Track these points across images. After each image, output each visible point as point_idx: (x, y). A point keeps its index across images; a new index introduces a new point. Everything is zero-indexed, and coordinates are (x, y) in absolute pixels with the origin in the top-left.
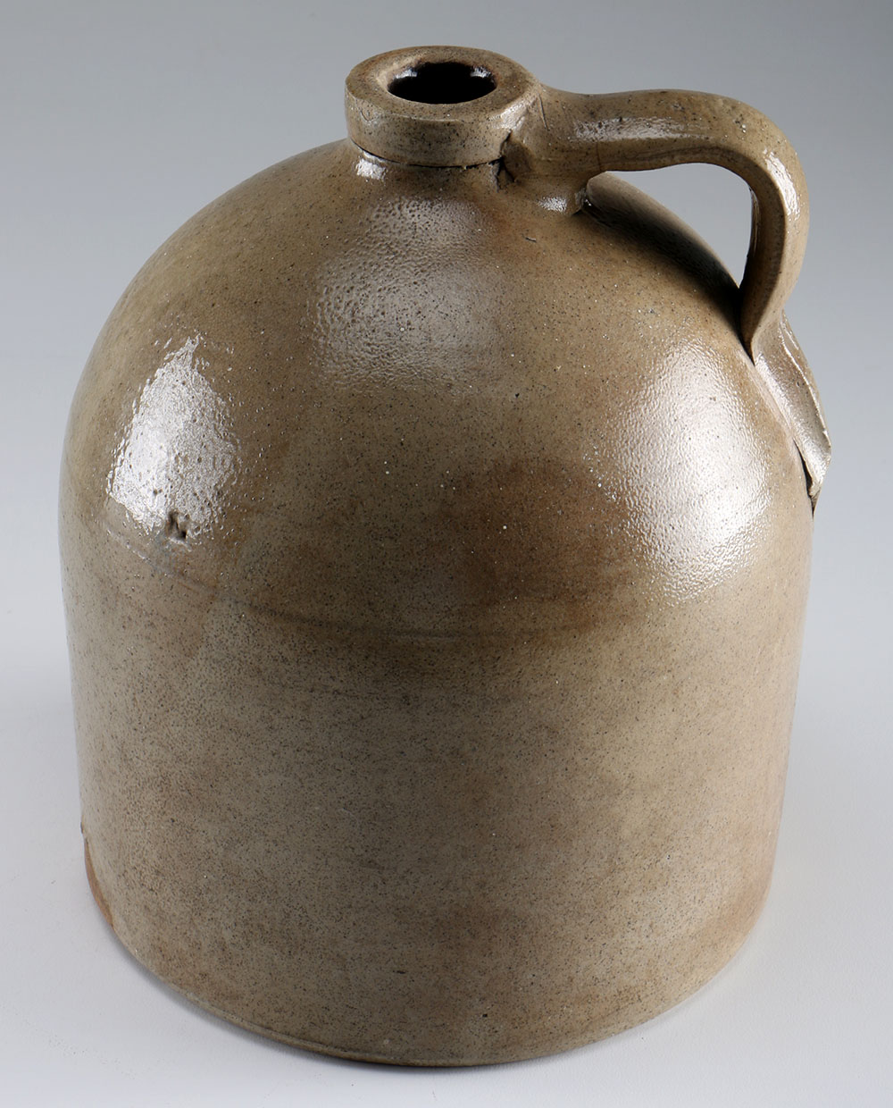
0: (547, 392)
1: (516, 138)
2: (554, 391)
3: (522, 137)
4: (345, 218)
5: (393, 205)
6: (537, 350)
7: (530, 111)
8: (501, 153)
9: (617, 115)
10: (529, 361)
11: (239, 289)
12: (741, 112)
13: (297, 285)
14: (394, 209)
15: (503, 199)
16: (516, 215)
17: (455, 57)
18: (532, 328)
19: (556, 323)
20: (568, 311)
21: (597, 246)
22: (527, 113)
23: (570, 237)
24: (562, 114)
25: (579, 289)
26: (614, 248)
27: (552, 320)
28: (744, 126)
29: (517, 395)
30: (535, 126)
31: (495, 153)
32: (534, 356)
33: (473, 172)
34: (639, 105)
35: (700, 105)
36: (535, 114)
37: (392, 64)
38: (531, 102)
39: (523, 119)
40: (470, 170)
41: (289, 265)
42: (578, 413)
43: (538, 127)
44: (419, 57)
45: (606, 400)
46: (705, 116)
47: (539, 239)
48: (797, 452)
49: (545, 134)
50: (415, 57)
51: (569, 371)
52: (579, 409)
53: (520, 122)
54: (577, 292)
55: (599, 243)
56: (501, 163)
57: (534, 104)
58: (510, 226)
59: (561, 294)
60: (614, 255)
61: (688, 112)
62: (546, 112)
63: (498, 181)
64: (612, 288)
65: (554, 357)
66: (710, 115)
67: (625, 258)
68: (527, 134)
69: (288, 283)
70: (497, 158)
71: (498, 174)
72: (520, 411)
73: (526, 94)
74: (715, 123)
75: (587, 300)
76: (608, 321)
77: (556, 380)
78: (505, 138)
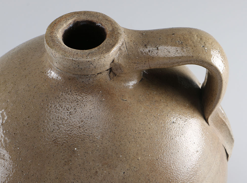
0: (136, 170)
1: (116, 61)
2: (138, 168)
3: (118, 60)
4: (49, 95)
5: (68, 89)
6: (130, 152)
7: (121, 48)
8: (110, 67)
9: (156, 46)
10: (128, 158)
11: (7, 126)
12: (204, 41)
13: (31, 127)
14: (68, 92)
15: (112, 83)
16: (118, 89)
17: (88, 19)
18: (128, 142)
19: (137, 138)
20: (142, 132)
21: (150, 95)
22: (120, 49)
23: (139, 94)
24: (134, 47)
25: (145, 120)
26: (156, 94)
27: (135, 137)
28: (206, 49)
29: (124, 173)
30: (123, 54)
31: (108, 67)
32: (130, 155)
33: (99, 75)
34: (164, 41)
35: (188, 40)
36: (124, 49)
37: (63, 25)
38: (121, 44)
39: (118, 52)
40: (98, 75)
41: (27, 116)
42: (148, 175)
43: (125, 54)
44: (74, 19)
45: (159, 168)
46: (191, 46)
47: (127, 99)
48: (224, 148)
49: (128, 57)
50: (72, 20)
51: (143, 159)
52: (148, 174)
53: (117, 54)
54: (144, 121)
55: (150, 93)
56: (111, 70)
57: (122, 44)
58: (116, 95)
59: (138, 124)
60: (156, 98)
61: (184, 44)
62: (127, 47)
63: (110, 76)
64: (158, 116)
65: (137, 154)
66: (193, 45)
67: (161, 98)
68: (120, 58)
69: (27, 126)
70: (109, 68)
71: (110, 73)
72: (125, 179)
73: (119, 41)
74: (195, 49)
75: (148, 125)
76: (157, 132)
77: (139, 163)
78: (112, 61)
